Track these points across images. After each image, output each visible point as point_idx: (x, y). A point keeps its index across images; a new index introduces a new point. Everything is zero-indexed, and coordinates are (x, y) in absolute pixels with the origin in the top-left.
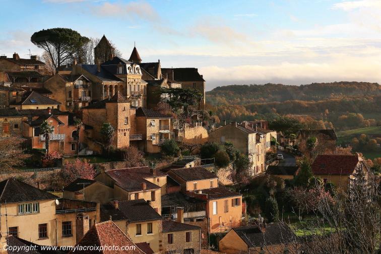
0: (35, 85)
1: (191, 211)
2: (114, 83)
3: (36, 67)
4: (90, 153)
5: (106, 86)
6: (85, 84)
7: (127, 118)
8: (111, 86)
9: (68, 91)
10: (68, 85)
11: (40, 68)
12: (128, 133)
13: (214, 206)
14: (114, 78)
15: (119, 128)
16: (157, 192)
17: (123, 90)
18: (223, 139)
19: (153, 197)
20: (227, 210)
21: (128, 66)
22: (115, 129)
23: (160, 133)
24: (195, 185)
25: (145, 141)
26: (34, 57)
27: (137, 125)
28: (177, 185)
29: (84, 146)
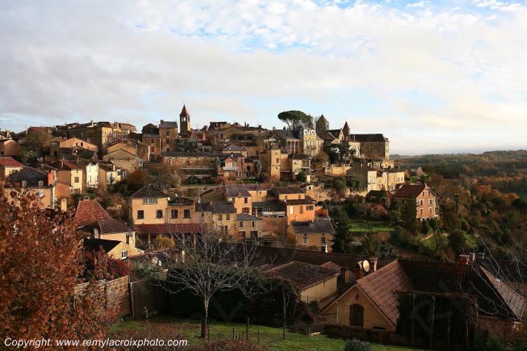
0: (250, 141)
1: (275, 211)
2: (295, 140)
4: (254, 178)
5: (289, 142)
6: (277, 140)
7: (278, 159)
8: (293, 142)
9: (265, 144)
10: (265, 141)
11: (262, 132)
12: (279, 168)
13: (291, 210)
14: (297, 138)
15: (272, 164)
16: (249, 198)
17: (302, 144)
18: (354, 174)
19: (246, 201)
20: (301, 212)
21: (304, 130)
22: (270, 165)
23: (302, 169)
24: (286, 196)
25: (291, 173)
26: (260, 126)
27: (288, 163)
28: (275, 196)
29: (253, 174)
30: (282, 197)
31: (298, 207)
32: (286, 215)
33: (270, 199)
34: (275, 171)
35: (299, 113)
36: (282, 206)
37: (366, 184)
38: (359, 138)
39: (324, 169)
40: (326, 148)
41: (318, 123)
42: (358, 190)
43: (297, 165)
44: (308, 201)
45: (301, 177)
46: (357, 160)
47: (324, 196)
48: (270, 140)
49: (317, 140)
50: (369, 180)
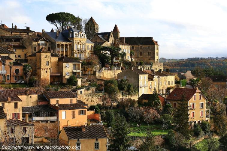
0: (17, 44)
1: (46, 116)
3: (27, 34)
4: (23, 82)
5: (59, 45)
6: (46, 43)
7: (48, 62)
8: (63, 45)
9: (34, 47)
10: (35, 43)
11: (30, 34)
12: (49, 71)
13: (63, 114)
14: (67, 40)
15: (41, 68)
16: (19, 103)
17: (72, 47)
18: (125, 78)
19: (16, 106)
20: (74, 117)
21: (75, 33)
22: (40, 68)
23: (73, 72)
24: (57, 101)
25: (61, 76)
26: (28, 28)
27: (59, 67)
28: (46, 100)
29: (22, 78)
30: (53, 102)
31: (70, 112)
32: (58, 120)
33: (40, 103)
34: (45, 75)
35: (68, 15)
36: (54, 111)
37: (137, 88)
38: (130, 41)
39: (95, 72)
40: (96, 51)
41: (87, 25)
42: (129, 94)
43: (68, 69)
44: (80, 105)
45: (72, 81)
46: (127, 64)
47: (96, 101)
48: (40, 42)
49: (87, 42)
50: (141, 84)
